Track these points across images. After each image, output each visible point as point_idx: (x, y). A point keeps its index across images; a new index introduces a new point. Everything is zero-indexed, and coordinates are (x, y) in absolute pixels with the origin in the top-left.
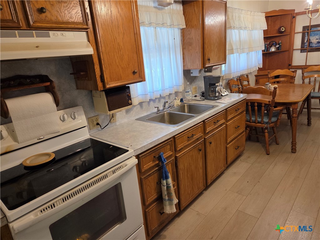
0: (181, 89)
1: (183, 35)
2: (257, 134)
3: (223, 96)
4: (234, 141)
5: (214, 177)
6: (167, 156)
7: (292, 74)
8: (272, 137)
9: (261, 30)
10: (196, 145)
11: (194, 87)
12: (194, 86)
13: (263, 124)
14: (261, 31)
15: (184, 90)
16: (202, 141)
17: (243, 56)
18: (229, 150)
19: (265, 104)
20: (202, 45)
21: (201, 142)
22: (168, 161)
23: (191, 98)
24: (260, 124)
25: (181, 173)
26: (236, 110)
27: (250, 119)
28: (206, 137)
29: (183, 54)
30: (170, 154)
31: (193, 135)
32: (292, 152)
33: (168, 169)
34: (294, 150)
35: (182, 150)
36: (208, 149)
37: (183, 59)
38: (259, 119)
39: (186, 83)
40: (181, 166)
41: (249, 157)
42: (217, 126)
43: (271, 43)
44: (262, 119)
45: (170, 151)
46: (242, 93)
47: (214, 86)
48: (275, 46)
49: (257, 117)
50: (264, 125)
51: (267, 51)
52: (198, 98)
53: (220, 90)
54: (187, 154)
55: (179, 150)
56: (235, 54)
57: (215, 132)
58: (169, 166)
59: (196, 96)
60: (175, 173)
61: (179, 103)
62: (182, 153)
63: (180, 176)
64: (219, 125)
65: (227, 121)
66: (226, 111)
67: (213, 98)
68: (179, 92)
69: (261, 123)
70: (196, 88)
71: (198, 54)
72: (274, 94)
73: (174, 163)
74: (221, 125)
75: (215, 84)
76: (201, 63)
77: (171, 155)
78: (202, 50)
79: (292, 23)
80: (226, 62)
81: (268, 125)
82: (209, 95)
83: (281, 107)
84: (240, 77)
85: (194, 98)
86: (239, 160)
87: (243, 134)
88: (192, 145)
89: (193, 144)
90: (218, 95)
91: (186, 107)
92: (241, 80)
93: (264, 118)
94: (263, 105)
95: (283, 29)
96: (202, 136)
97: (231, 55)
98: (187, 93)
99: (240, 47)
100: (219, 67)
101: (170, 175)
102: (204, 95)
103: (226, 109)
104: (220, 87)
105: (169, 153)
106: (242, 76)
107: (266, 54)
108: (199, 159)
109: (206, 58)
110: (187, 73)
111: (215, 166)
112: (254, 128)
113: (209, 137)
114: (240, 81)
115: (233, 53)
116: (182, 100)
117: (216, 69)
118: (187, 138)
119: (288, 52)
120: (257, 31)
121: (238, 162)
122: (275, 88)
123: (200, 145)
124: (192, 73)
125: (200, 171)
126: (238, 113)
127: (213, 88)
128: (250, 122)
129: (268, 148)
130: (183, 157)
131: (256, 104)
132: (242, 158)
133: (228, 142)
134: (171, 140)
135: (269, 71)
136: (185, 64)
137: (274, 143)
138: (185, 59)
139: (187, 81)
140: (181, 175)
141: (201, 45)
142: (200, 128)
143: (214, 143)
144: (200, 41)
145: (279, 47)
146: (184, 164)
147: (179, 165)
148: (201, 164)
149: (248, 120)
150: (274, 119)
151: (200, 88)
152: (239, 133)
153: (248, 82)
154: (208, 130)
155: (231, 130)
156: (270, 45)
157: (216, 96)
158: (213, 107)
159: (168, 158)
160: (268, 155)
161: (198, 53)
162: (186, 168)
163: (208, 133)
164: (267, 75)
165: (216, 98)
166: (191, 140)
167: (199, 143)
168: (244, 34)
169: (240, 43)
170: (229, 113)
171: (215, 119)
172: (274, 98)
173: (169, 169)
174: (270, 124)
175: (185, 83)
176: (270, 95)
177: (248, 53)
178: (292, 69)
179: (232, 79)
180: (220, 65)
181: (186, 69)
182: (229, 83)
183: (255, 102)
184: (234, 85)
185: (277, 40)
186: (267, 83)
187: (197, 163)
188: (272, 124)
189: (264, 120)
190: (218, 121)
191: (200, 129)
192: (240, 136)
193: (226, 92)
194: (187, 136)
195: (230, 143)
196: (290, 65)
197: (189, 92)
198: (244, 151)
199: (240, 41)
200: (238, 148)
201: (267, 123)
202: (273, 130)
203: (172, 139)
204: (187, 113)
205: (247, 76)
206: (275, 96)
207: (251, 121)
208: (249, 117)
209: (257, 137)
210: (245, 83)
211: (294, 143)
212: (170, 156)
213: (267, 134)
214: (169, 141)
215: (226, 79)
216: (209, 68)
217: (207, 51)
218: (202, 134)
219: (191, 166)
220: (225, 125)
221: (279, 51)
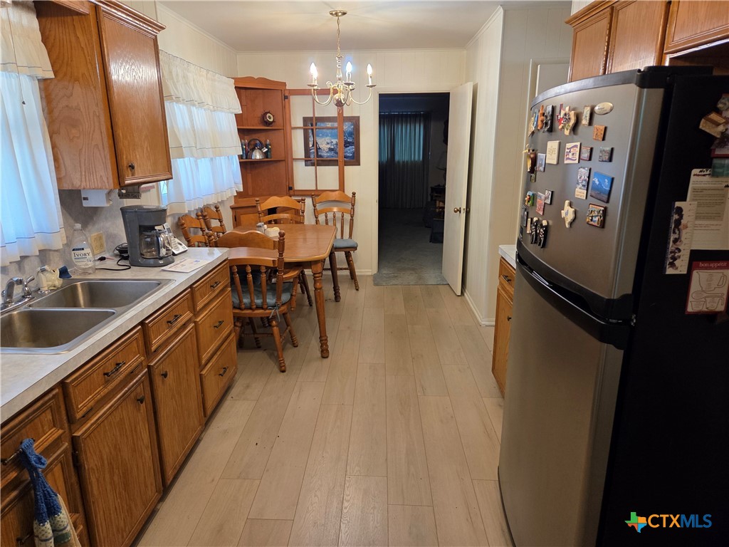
0: (58, 242)
1: (46, 96)
2: (255, 332)
3: (176, 255)
4: (216, 357)
5: (181, 458)
6: (46, 444)
7: (298, 206)
8: (285, 335)
9: (232, 113)
10: (129, 389)
11: (94, 234)
12: (93, 232)
13: (267, 309)
14: (230, 114)
15: (68, 245)
16: (142, 376)
17: (204, 164)
18: (207, 383)
19: (267, 268)
20: (110, 130)
21: (141, 378)
22: (51, 459)
23: (91, 264)
24: (261, 311)
25: (93, 480)
26: (211, 286)
27: (241, 301)
28: (151, 362)
29: (54, 147)
30: (56, 436)
31: (118, 364)
32: (323, 357)
33: (50, 484)
34: (325, 353)
35: (91, 414)
36: (161, 392)
37: (56, 159)
38: (257, 299)
39: (72, 227)
40: (91, 462)
41: (248, 387)
42: (175, 330)
43: (252, 143)
44: (263, 298)
45: (54, 426)
46: (217, 246)
47: (153, 232)
48: (260, 149)
49: (253, 295)
50: (270, 311)
51: (246, 158)
52: (111, 263)
53: (166, 242)
54: (106, 421)
55: (83, 417)
56: (186, 159)
57: (173, 346)
58: (53, 475)
59: (102, 259)
60: (76, 487)
61: (58, 282)
62: (92, 421)
63: (92, 491)
64: (179, 326)
65: (196, 314)
66: (192, 291)
67: (152, 262)
68: (50, 250)
69: (262, 308)
70: (100, 238)
71: (99, 151)
72: (280, 245)
73: (71, 458)
74: (184, 326)
75: (152, 228)
76: (113, 174)
77: (60, 437)
78: (111, 141)
79: (284, 107)
80: (171, 174)
81: (277, 311)
82: (142, 254)
83: (295, 270)
84: (202, 212)
85: (100, 265)
86: (229, 398)
87: (231, 338)
88: (117, 394)
89: (122, 389)
90: (164, 253)
91: (80, 290)
92: (206, 216)
93: (268, 297)
94: (263, 270)
95: (270, 118)
96: (141, 363)
97: (178, 159)
98: (77, 252)
99: (196, 143)
100: (153, 187)
101: (61, 500)
102: (125, 255)
103: (191, 287)
104: (166, 233)
105: (52, 434)
106: (207, 208)
107: (247, 165)
108: (141, 423)
109: (125, 163)
110: (71, 200)
111: (179, 431)
112: (248, 321)
113: (159, 361)
114: (205, 220)
115: (182, 156)
116: (64, 273)
117: (148, 190)
118: (101, 376)
119: (284, 163)
120: (223, 114)
121: (228, 402)
122: (282, 235)
123: (139, 388)
124: (86, 199)
125: (146, 454)
126: (216, 292)
127: (149, 236)
128: (240, 309)
129: (282, 357)
130: (96, 432)
131: (249, 269)
132: (233, 392)
133: (203, 362)
134: (54, 396)
135: (258, 199)
136: (63, 174)
137: (289, 345)
138: (61, 161)
139: (71, 221)
140: (95, 488)
141: (107, 129)
142: (134, 342)
143: (172, 373)
144: (102, 119)
145: (267, 151)
146: (100, 451)
147: (87, 459)
148: (145, 436)
149: (236, 305)
150: (285, 297)
151: (111, 237)
152: (224, 337)
153: (221, 221)
154: (155, 342)
155: (206, 332)
156: (251, 147)
157: (161, 255)
158: (159, 284)
159: (47, 451)
160: (284, 374)
161: (100, 146)
162: (106, 462)
163: (155, 351)
164: (255, 207)
165: (161, 262)
166: (114, 380)
167: (137, 382)
168: (200, 116)
169: (195, 135)
170: (197, 294)
171: (168, 313)
172: (281, 255)
173: (56, 483)
174: (279, 308)
175: (66, 225)
176: (274, 249)
177: (212, 159)
178: (294, 195)
179: (186, 215)
180: (154, 183)
181: (66, 186)
182: (183, 224)
183: (246, 265)
184: (192, 229)
185: (262, 137)
186: (259, 224)
187: (135, 437)
188: (282, 308)
189: (268, 300)
190: (177, 317)
191: (136, 345)
192: (226, 344)
193: (181, 244)
194: (101, 371)
195: (206, 364)
196: (290, 188)
197: (83, 249)
198: (236, 376)
199: (194, 131)
200: (225, 372)
201: (274, 306)
202: (285, 319)
203: (57, 391)
204: (86, 306)
205: (217, 208)
206: (283, 251)
207: (243, 306)
208: (237, 297)
209: (256, 338)
210: (215, 223)
211: (323, 338)
212: (56, 443)
213: (276, 330)
214: (46, 398)
215: (173, 215)
216: (130, 188)
217: (123, 144)
218: (142, 358)
219: (120, 451)
220: (192, 325)
221: (268, 161)
